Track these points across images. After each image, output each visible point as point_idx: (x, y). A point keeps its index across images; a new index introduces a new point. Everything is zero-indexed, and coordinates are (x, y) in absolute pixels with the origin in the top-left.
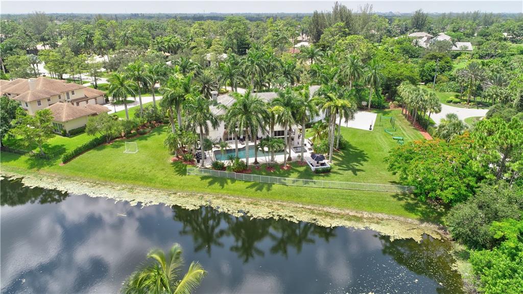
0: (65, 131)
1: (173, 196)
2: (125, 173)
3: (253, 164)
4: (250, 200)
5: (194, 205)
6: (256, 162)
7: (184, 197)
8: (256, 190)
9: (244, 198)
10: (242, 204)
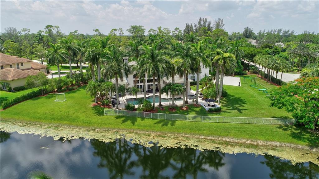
0: (10, 88)
1: (92, 131)
2: (53, 115)
3: (158, 107)
4: (158, 133)
5: (110, 139)
6: (160, 105)
7: (101, 132)
8: (163, 125)
9: (152, 132)
10: (152, 137)
